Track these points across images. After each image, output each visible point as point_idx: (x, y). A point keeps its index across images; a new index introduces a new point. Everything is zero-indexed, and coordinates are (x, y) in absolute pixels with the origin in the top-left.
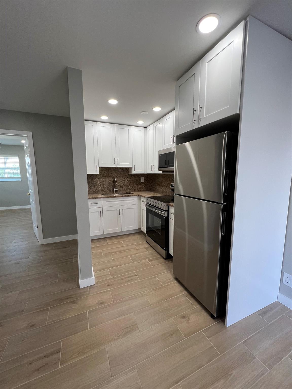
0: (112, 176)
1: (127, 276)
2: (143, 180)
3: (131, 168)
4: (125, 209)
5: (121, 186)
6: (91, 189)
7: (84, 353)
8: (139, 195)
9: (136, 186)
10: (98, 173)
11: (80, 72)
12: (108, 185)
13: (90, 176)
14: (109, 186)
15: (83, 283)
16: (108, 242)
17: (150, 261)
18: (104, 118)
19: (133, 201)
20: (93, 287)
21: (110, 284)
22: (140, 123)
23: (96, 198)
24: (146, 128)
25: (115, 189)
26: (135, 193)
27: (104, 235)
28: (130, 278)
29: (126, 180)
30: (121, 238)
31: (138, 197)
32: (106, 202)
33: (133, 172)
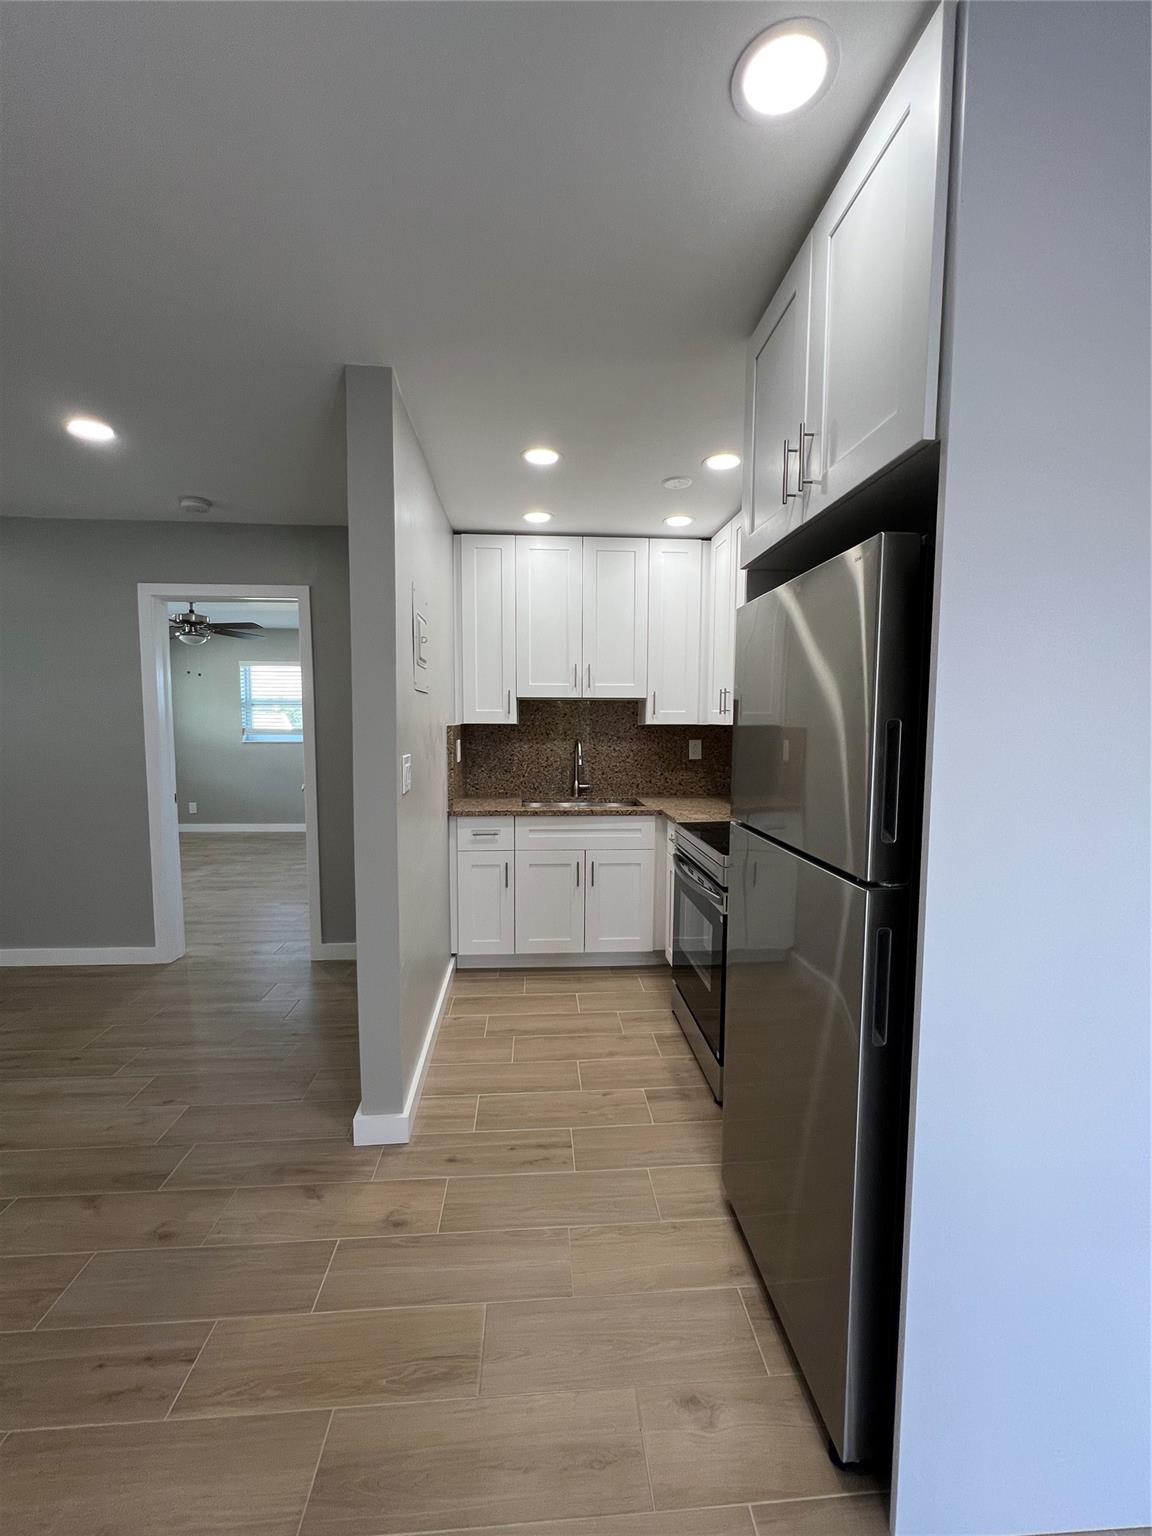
0: (569, 732)
1: (533, 1141)
2: (695, 750)
3: (643, 701)
4: (601, 865)
5: (603, 774)
6: (494, 779)
7: (258, 1399)
8: (660, 813)
9: (666, 774)
10: (513, 719)
11: (386, 373)
12: (555, 765)
13: (492, 733)
14: (557, 769)
15: (369, 1128)
16: (527, 987)
17: (652, 1097)
18: (537, 518)
19: (638, 835)
20: (400, 1150)
21: (459, 1156)
22: (678, 522)
23: (491, 814)
24: (709, 539)
25: (579, 784)
26: (651, 804)
27: (516, 957)
28: (543, 1153)
29: (624, 747)
30: (579, 980)
31: (659, 820)
32: (531, 831)
33: (650, 720)
